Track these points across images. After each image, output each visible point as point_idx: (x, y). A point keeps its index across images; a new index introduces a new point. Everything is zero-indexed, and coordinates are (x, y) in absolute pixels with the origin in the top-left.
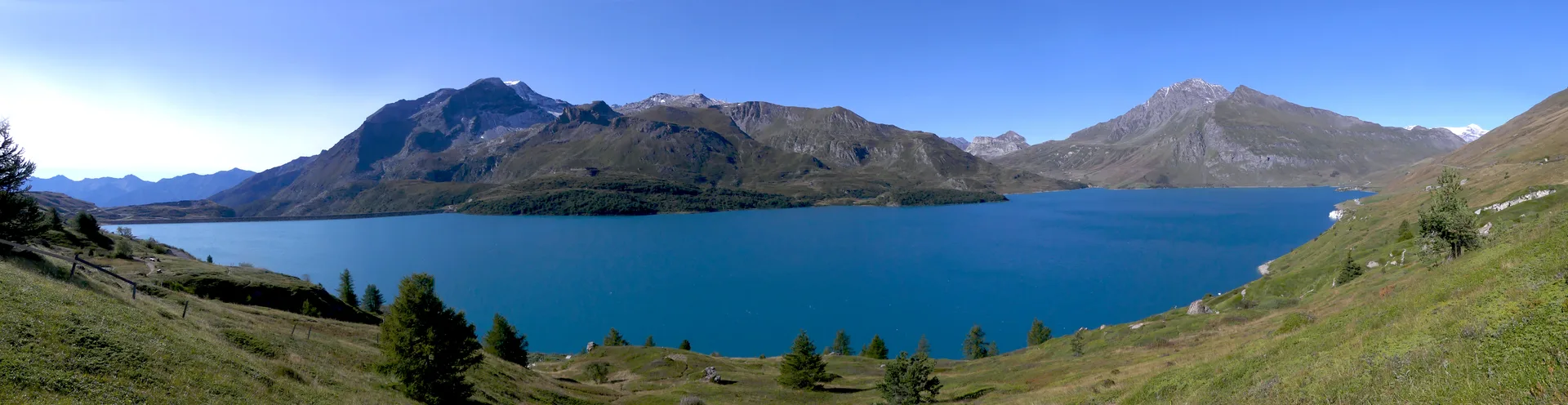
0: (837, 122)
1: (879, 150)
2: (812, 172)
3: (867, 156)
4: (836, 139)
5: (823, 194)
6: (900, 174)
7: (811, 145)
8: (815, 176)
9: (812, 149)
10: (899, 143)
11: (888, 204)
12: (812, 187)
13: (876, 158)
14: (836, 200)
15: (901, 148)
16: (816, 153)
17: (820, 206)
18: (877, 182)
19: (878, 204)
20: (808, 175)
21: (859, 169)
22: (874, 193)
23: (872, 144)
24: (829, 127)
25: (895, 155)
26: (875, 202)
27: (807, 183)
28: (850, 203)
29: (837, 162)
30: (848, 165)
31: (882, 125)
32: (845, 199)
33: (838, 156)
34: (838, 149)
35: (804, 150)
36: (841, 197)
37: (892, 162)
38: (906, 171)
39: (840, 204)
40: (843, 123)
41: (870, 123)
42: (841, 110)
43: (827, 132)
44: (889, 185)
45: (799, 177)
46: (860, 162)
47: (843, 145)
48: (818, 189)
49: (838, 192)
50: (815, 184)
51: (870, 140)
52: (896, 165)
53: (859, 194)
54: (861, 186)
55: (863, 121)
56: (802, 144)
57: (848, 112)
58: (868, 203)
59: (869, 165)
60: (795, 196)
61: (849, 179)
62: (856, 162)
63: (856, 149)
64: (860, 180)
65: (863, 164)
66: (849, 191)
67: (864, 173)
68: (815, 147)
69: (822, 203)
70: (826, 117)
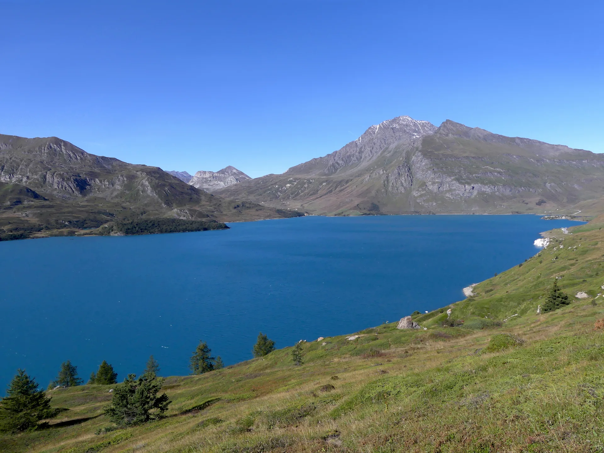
0: (53, 153)
1: (101, 181)
2: (26, 203)
3: (88, 187)
4: (53, 170)
5: (40, 225)
6: (124, 205)
7: (23, 175)
8: (30, 207)
9: (25, 179)
10: (122, 176)
11: (112, 234)
12: (26, 218)
13: (98, 189)
14: (55, 231)
15: (124, 181)
16: (30, 183)
17: (37, 237)
18: (99, 213)
19: (101, 234)
20: (20, 206)
21: (81, 200)
22: (98, 223)
23: (93, 175)
24: (45, 157)
25: (118, 187)
26: (98, 232)
27: (18, 214)
28: (72, 234)
29: (55, 193)
30: (68, 196)
31: (103, 158)
32: (65, 230)
33: (55, 186)
34: (56, 180)
35: (14, 180)
36: (62, 227)
37: (115, 194)
38: (129, 202)
39: (61, 235)
40: (61, 154)
41: (90, 155)
42: (58, 141)
43: (42, 162)
44: (112, 215)
45: (9, 208)
46: (81, 193)
47: (61, 176)
48: (34, 220)
49: (57, 223)
50: (30, 216)
51: (91, 172)
52: (121, 195)
53: (82, 224)
54: (83, 216)
55: (83, 152)
56: (11, 173)
57: (66, 143)
58: (91, 234)
59: (91, 195)
60: (5, 228)
61: (70, 209)
62: (76, 193)
63: (76, 180)
64: (82, 211)
65: (84, 195)
66: (70, 222)
67: (85, 204)
68: (28, 178)
69: (39, 234)
70: (40, 148)
